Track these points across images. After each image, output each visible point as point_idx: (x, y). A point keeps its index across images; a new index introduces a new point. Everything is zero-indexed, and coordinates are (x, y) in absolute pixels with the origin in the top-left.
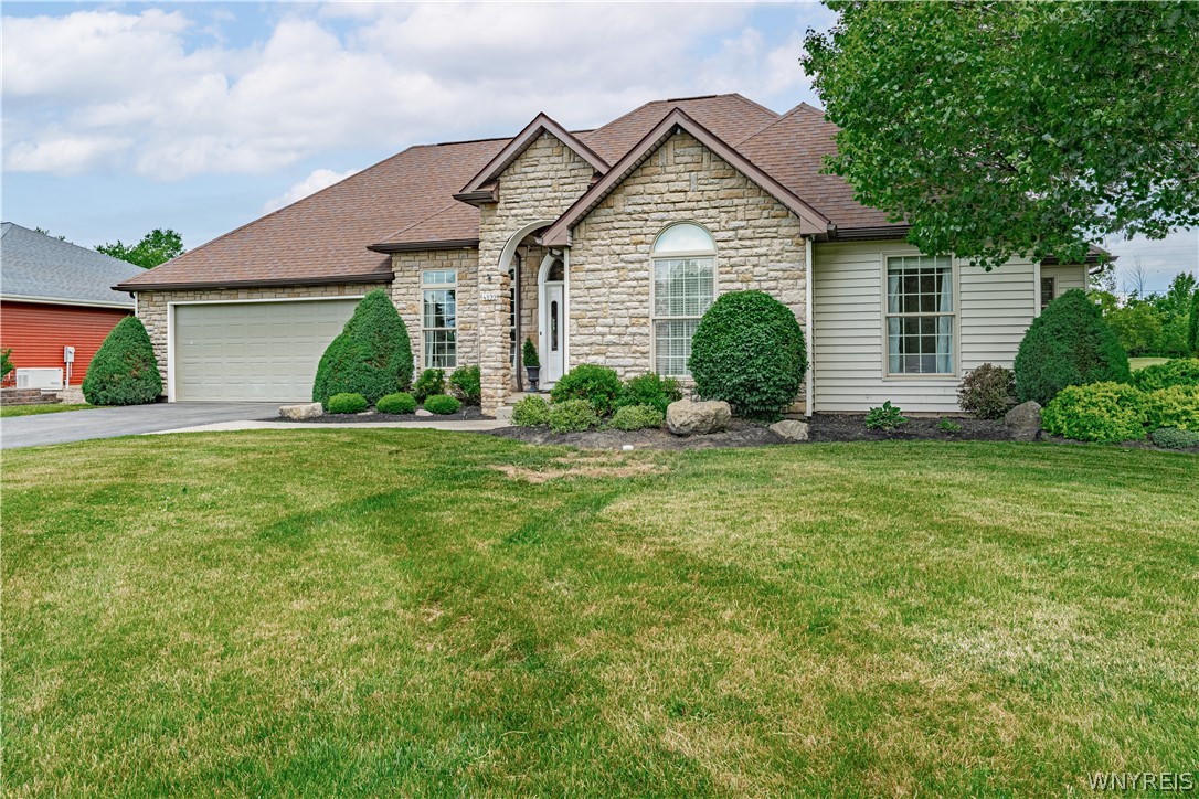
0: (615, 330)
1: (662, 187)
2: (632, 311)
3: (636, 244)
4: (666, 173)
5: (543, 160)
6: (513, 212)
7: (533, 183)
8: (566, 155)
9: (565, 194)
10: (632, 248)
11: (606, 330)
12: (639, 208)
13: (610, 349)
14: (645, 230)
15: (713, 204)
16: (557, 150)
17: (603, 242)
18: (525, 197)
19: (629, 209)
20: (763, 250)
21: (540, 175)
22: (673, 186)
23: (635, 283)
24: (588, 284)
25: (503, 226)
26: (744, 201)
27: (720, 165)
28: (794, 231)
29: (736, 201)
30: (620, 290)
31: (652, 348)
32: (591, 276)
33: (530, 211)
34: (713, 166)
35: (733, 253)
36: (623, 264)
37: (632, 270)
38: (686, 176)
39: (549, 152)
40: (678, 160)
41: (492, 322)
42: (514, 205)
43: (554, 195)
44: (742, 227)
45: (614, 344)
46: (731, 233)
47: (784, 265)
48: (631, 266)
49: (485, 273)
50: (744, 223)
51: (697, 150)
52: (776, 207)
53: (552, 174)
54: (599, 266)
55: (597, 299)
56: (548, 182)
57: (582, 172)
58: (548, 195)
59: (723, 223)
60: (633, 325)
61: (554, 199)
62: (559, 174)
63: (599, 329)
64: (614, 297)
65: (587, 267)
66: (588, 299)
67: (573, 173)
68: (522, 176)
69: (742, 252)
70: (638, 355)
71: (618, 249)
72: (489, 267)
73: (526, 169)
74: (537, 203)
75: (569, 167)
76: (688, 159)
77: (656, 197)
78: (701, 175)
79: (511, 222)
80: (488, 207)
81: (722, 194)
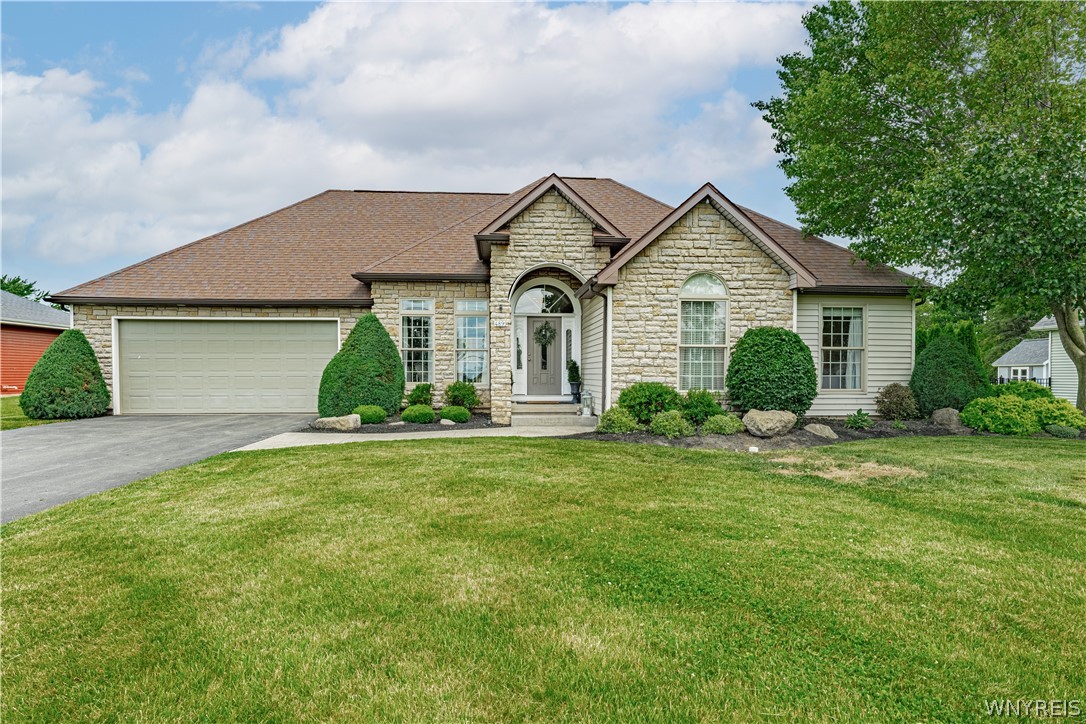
0: (650, 354)
1: (689, 244)
2: (663, 340)
3: (667, 287)
4: (691, 233)
5: (549, 213)
6: (522, 254)
7: (540, 231)
8: (568, 210)
9: (567, 243)
10: (664, 290)
11: (643, 354)
12: (670, 259)
13: (646, 369)
14: (674, 277)
15: (728, 260)
16: (562, 206)
17: (641, 284)
18: (533, 242)
19: (663, 259)
20: (763, 297)
21: (546, 225)
22: (698, 244)
23: (666, 318)
24: (628, 317)
25: (513, 265)
26: (750, 259)
27: (734, 231)
28: (785, 284)
29: (745, 259)
30: (654, 323)
31: (677, 369)
32: (630, 310)
33: (538, 254)
34: (728, 231)
35: (741, 298)
36: (656, 302)
37: (664, 308)
38: (707, 237)
39: (554, 206)
40: (701, 224)
41: (502, 345)
42: (523, 248)
43: (558, 243)
44: (749, 279)
45: (649, 365)
46: (741, 283)
47: (778, 309)
48: (663, 304)
49: (496, 303)
50: (750, 276)
51: (717, 217)
52: (773, 266)
53: (556, 225)
54: (637, 303)
55: (635, 329)
56: (554, 231)
57: (582, 226)
58: (553, 242)
59: (735, 275)
60: (665, 351)
61: (560, 245)
62: (563, 226)
63: (637, 354)
64: (649, 328)
65: (628, 303)
66: (627, 329)
67: (575, 226)
68: (531, 225)
69: (748, 298)
70: (668, 374)
71: (653, 290)
72: (500, 299)
73: (535, 219)
74: (543, 248)
75: (572, 221)
76: (710, 224)
77: (684, 251)
78: (719, 237)
79: (521, 262)
80: (500, 248)
81: (735, 253)
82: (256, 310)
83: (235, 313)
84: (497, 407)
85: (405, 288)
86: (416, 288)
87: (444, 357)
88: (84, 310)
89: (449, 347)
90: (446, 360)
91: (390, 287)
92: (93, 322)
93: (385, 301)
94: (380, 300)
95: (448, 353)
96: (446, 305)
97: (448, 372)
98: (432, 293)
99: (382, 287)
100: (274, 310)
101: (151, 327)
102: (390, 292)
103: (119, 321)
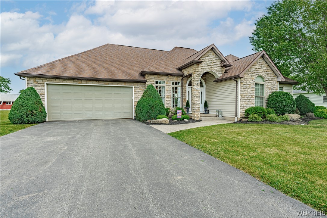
0: (249, 98)
1: (257, 67)
2: (252, 94)
3: (252, 79)
4: (258, 64)
5: (210, 56)
6: (203, 67)
7: (207, 61)
8: (215, 55)
9: (214, 65)
10: (252, 80)
11: (247, 98)
12: (253, 71)
13: (248, 103)
14: (254, 76)
15: (266, 72)
16: (213, 54)
17: (247, 78)
18: (206, 64)
19: (252, 71)
20: (272, 83)
21: (209, 59)
22: (259, 67)
23: (252, 88)
24: (244, 87)
25: (201, 71)
26: (270, 73)
27: (267, 64)
28: (277, 80)
29: (269, 72)
30: (250, 89)
31: (254, 103)
32: (244, 85)
33: (207, 68)
34: (265, 64)
35: (268, 83)
36: (250, 83)
37: (252, 85)
38: (261, 65)
39: (211, 54)
40: (260, 62)
41: (198, 95)
42: (203, 66)
43: (212, 65)
44: (270, 78)
45: (248, 102)
46: (268, 79)
47: (275, 87)
48: (252, 84)
49: (196, 82)
50: (270, 77)
51: (263, 60)
52: (274, 75)
53: (212, 60)
54: (246, 83)
55: (245, 91)
56: (211, 61)
57: (218, 60)
58: (211, 65)
59: (267, 77)
60: (252, 97)
61: (212, 66)
62: (213, 60)
63: (246, 98)
64: (249, 91)
65: (244, 83)
66: (243, 91)
67: (216, 60)
68: (205, 59)
69: (269, 83)
70: (252, 104)
71: (249, 80)
72: (197, 81)
73: (206, 57)
74: (208, 66)
75: (216, 58)
76: (261, 62)
77: (256, 69)
78: (264, 66)
79: (203, 70)
80: (197, 65)
81: (267, 70)
82: (104, 82)
83: (96, 83)
84: (196, 115)
85: (157, 77)
86: (160, 77)
87: (168, 100)
88: (32, 79)
89: (170, 96)
90: (169, 100)
91: (152, 76)
92: (36, 84)
93: (150, 81)
94: (149, 81)
95: (170, 98)
96: (169, 83)
97: (169, 104)
98: (165, 79)
99: (149, 76)
100: (111, 82)
101: (61, 87)
102: (152, 78)
103: (47, 84)
